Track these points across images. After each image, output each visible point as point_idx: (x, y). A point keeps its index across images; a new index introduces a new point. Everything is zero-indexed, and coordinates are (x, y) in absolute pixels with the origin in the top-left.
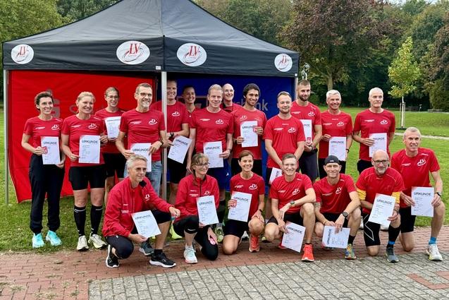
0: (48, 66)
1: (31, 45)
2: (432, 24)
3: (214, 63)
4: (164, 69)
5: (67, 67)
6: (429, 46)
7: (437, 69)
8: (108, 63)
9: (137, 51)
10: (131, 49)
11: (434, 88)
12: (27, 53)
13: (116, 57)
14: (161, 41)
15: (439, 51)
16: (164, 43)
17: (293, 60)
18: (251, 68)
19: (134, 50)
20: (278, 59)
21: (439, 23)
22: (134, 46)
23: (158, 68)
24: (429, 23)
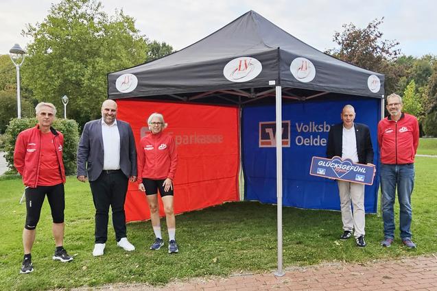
0: (151, 92)
1: (135, 74)
2: (421, 72)
3: (321, 80)
4: (278, 84)
5: (169, 92)
6: (419, 89)
7: (432, 105)
8: (215, 83)
9: (246, 67)
10: (240, 66)
11: (425, 121)
12: (130, 82)
13: (223, 76)
14: (276, 54)
15: (433, 92)
16: (279, 56)
17: (381, 81)
18: (351, 87)
19: (243, 67)
20: (370, 79)
21: (427, 72)
22: (243, 63)
23: (272, 83)
24: (418, 72)
